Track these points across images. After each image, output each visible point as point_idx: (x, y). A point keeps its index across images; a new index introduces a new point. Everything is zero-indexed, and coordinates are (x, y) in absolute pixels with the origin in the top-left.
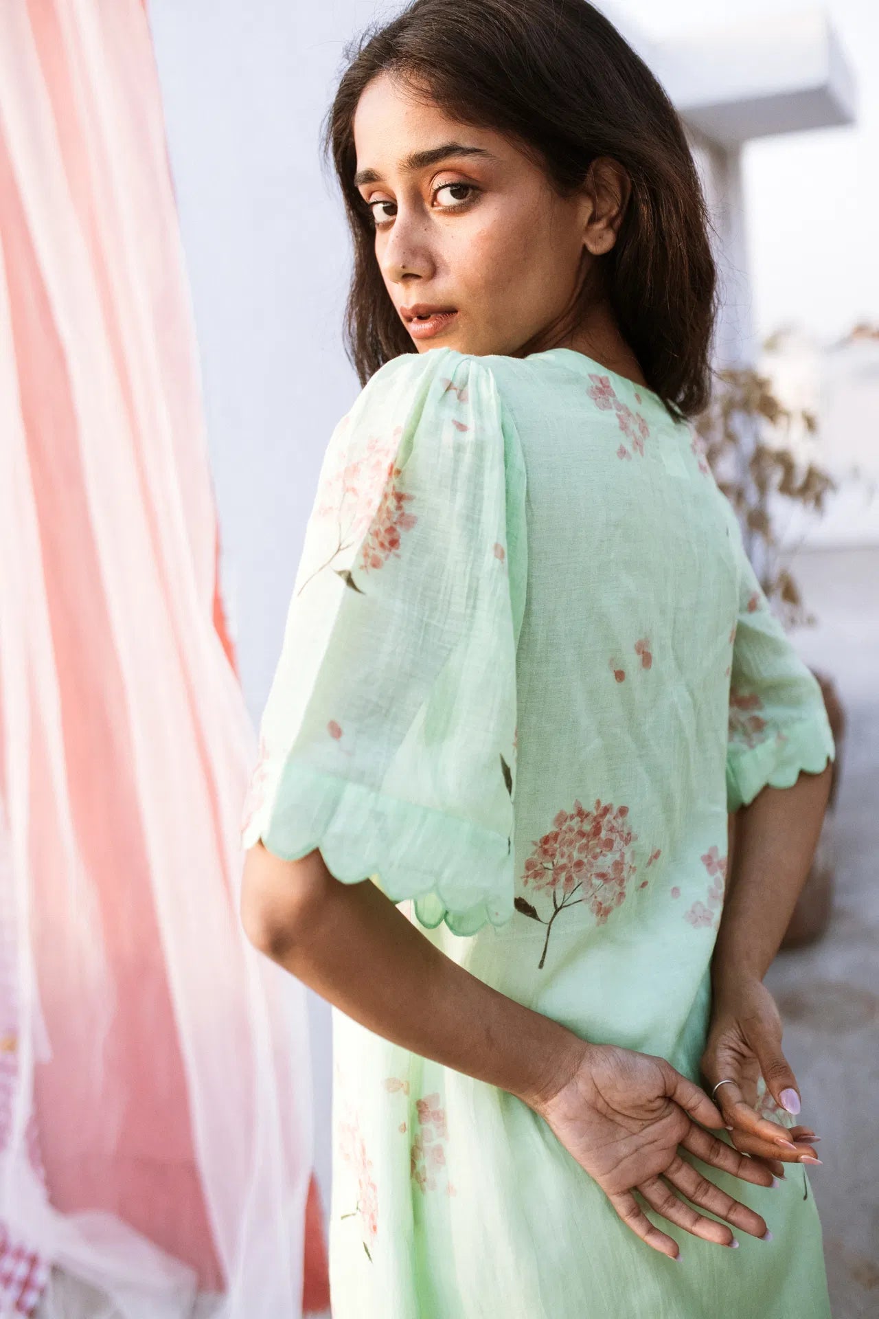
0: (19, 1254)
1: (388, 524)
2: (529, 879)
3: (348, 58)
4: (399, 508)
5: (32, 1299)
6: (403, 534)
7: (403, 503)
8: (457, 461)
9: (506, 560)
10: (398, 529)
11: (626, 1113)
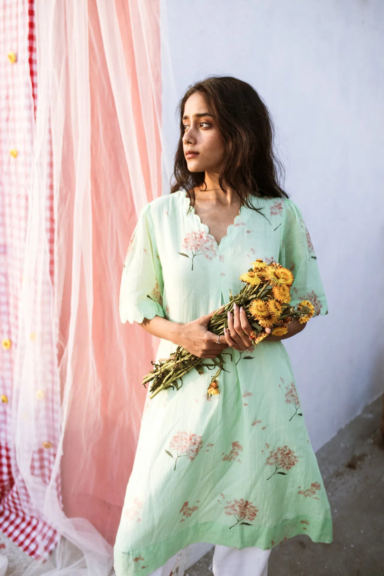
0: (50, 527)
3: (189, 88)
5: (52, 547)
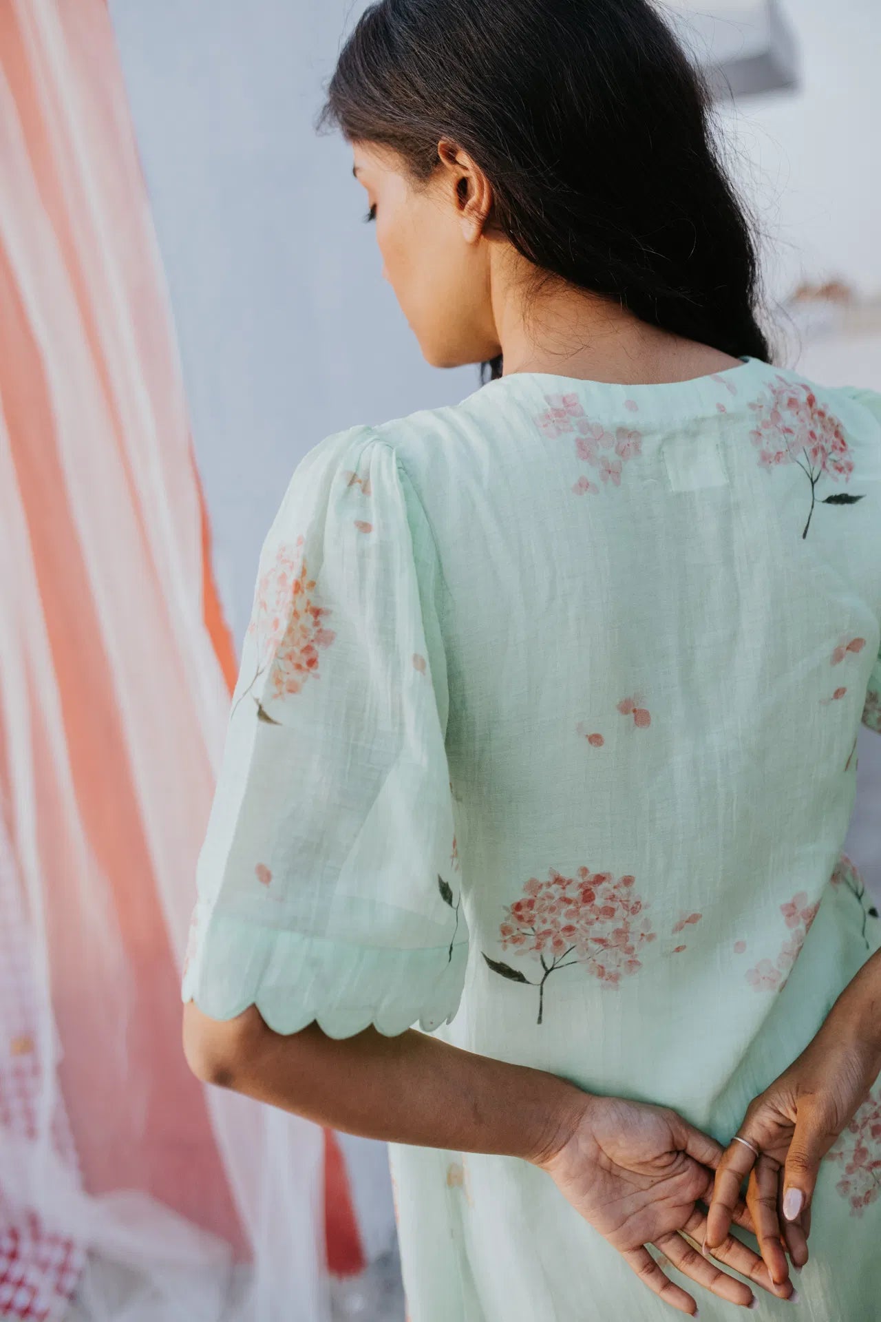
0: (54, 1240)
1: (304, 644)
2: (507, 943)
4: (316, 624)
5: (70, 1282)
6: (320, 650)
7: (319, 618)
8: (362, 569)
9: (428, 669)
10: (316, 646)
11: (632, 1169)
